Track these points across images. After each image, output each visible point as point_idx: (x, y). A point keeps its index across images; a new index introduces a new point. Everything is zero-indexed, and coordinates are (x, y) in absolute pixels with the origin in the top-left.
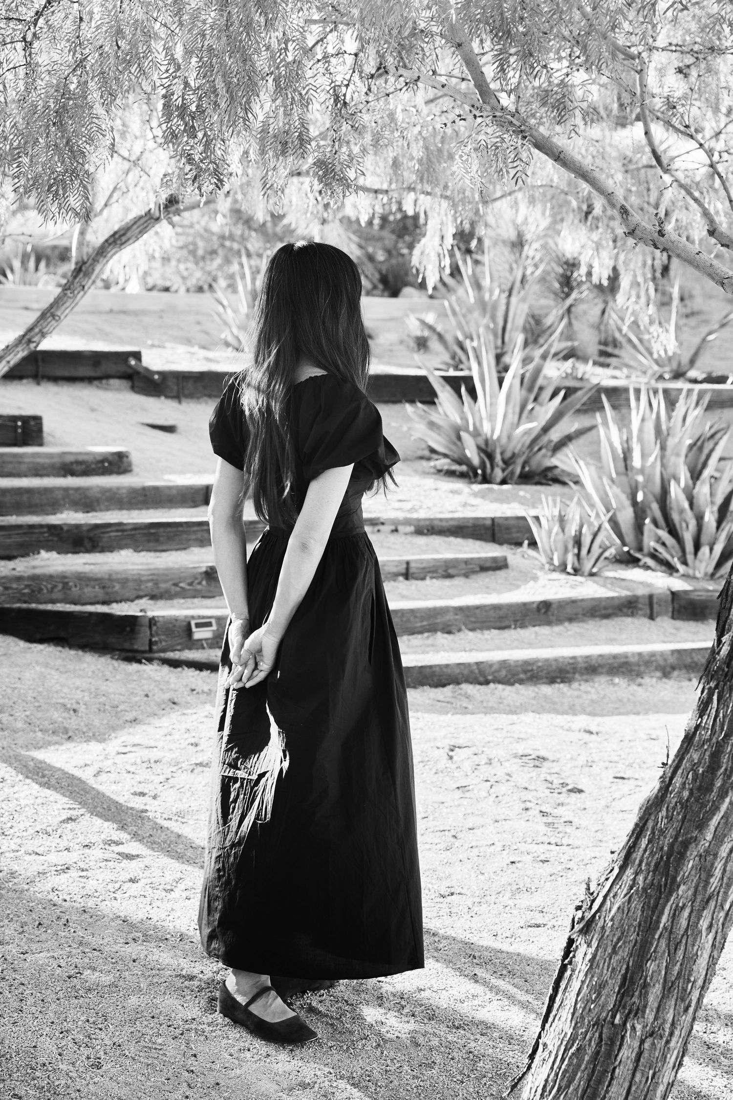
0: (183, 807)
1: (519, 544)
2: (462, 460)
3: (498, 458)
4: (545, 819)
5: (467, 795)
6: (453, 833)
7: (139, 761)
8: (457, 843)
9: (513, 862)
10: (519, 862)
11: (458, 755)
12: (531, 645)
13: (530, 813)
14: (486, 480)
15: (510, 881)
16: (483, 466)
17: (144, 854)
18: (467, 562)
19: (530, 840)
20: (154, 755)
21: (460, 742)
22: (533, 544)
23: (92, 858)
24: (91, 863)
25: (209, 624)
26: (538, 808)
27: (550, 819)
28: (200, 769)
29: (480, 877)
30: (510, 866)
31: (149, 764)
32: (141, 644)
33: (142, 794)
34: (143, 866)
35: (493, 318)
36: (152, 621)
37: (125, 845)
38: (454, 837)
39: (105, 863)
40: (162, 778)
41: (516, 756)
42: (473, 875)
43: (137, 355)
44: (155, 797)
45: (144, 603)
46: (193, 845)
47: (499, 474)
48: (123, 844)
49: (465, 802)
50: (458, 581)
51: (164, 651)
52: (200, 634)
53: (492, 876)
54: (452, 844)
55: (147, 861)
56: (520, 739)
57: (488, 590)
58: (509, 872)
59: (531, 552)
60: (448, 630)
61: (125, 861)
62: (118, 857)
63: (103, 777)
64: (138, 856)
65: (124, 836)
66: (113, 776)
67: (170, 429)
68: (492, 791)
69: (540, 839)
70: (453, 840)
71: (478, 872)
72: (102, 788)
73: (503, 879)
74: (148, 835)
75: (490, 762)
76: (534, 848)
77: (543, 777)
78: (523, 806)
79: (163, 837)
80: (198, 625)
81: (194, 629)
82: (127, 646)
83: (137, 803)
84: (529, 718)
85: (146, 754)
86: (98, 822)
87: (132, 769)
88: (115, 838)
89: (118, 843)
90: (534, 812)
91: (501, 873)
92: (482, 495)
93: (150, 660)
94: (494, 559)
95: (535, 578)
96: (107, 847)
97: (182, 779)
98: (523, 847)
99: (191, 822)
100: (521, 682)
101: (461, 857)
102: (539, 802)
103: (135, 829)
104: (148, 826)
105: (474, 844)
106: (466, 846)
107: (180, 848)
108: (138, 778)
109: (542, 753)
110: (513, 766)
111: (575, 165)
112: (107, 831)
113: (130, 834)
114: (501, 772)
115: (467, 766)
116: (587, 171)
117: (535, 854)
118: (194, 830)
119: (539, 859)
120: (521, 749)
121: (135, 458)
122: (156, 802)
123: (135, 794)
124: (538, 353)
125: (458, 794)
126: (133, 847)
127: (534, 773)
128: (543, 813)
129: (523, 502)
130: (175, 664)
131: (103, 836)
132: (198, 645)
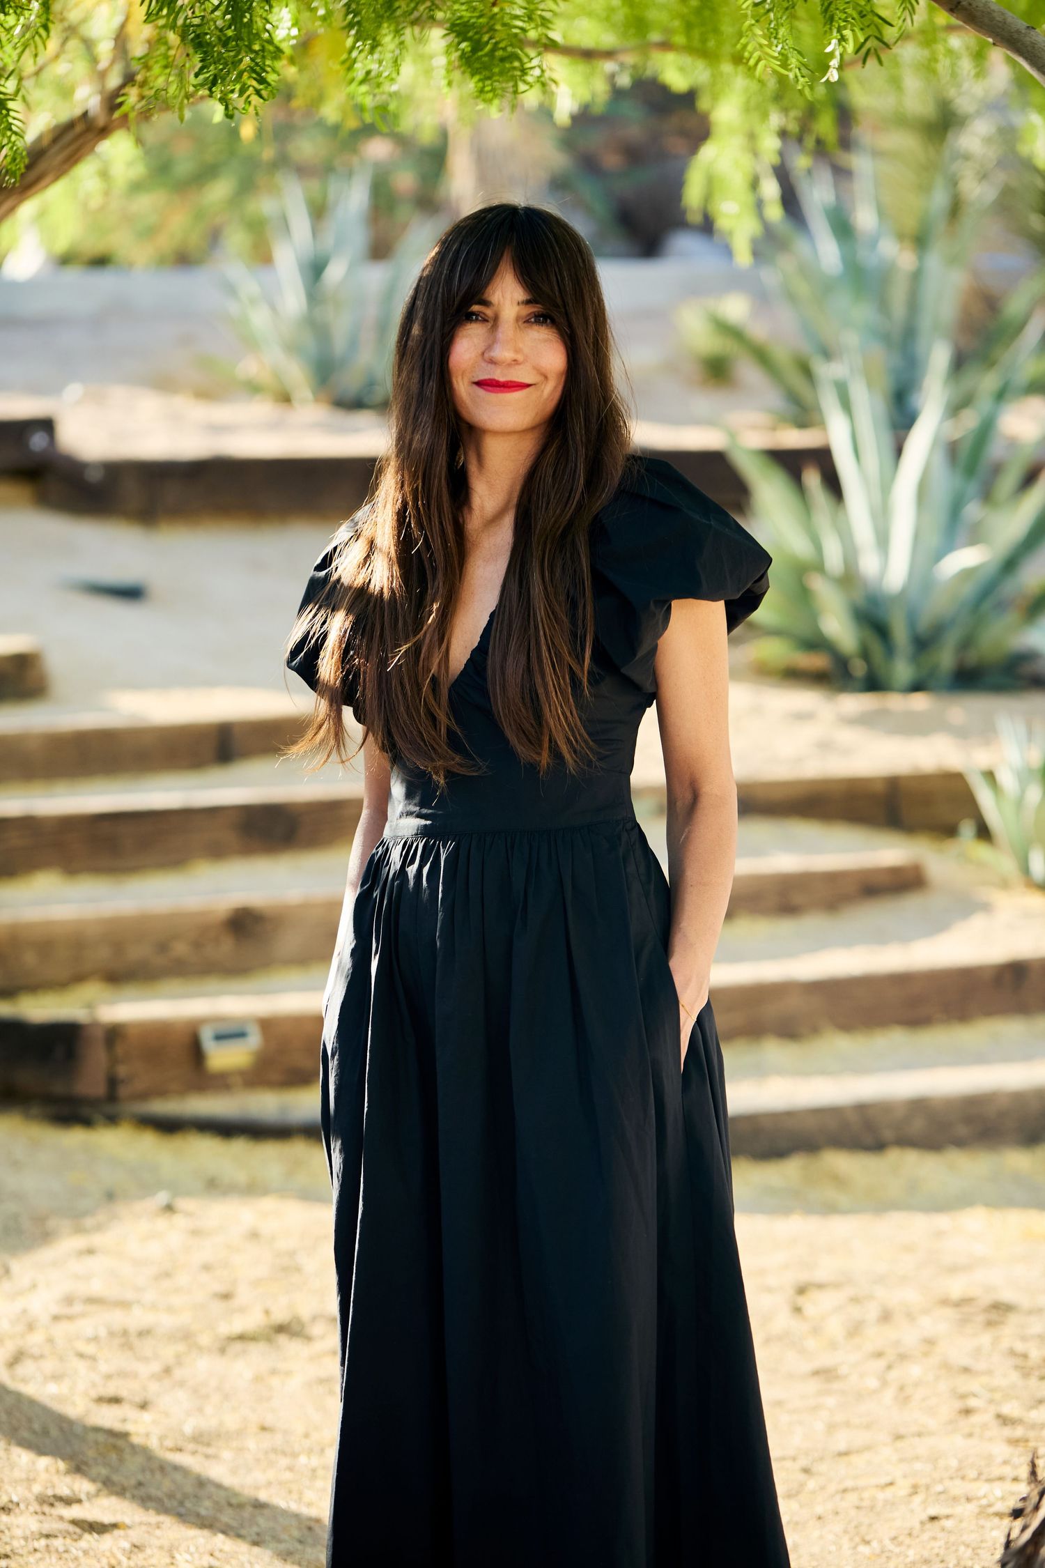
0: (208, 1421)
1: (949, 831)
2: (816, 643)
3: (901, 634)
4: (1008, 1432)
5: (836, 1386)
6: (803, 1462)
7: (103, 1333)
8: (812, 1484)
9: (933, 1519)
10: (948, 1517)
11: (816, 1305)
12: (980, 1059)
13: (975, 1419)
14: (874, 684)
15: (926, 1554)
16: (865, 654)
17: (127, 1521)
18: (832, 878)
19: (972, 1474)
20: (137, 1318)
21: (820, 1275)
22: (984, 832)
23: (19, 1532)
24: (15, 1544)
25: (240, 1035)
26: (993, 1410)
27: (1019, 1432)
28: (238, 1346)
29: (863, 1549)
30: (929, 1526)
31: (126, 1340)
32: (90, 1082)
33: (116, 1400)
34: (127, 1545)
35: (883, 305)
36: (114, 1033)
37: (86, 1504)
38: (806, 1471)
39: (43, 1542)
40: (156, 1367)
41: (945, 1302)
42: (846, 1544)
43: (47, 425)
44: (144, 1406)
45: (92, 991)
46: (234, 1501)
47: (902, 670)
48: (79, 1501)
49: (831, 1401)
50: (813, 923)
51: (145, 1096)
52: (222, 1057)
53: (890, 1546)
54: (802, 1485)
55: (135, 1535)
56: (953, 1270)
57: (881, 938)
58: (925, 1536)
59: (981, 851)
60: (789, 1031)
61: (87, 1536)
62: (72, 1528)
63: (26, 1368)
64: (115, 1526)
65: (83, 1486)
66: (49, 1365)
67: (130, 593)
68: (893, 1375)
69: (997, 1472)
70: (802, 1477)
71: (857, 1539)
72: (29, 1390)
73: (911, 1553)
74: (133, 1482)
75: (886, 1317)
76: (982, 1489)
77: (1005, 1344)
78: (959, 1405)
79: (167, 1485)
80: (220, 1037)
81: (209, 1044)
82: (58, 1088)
83: (107, 1417)
84: (975, 1220)
85: (117, 1318)
86: (24, 1457)
87: (90, 1349)
88: (64, 1491)
89: (68, 1501)
90: (984, 1417)
91: (908, 1541)
92: (864, 721)
93: (112, 1120)
94: (895, 871)
95: (986, 907)
96: (46, 1509)
97: (203, 1366)
98: (958, 1488)
99: (226, 1455)
100: (961, 1143)
101: (819, 1510)
102: (998, 1396)
103: (104, 1471)
104: (133, 1464)
105: (849, 1483)
106: (832, 1488)
107: (205, 1508)
108: (104, 1367)
109: (1007, 1296)
110: (938, 1323)
111: (992, 19)
112: (43, 1476)
113: (93, 1480)
114: (909, 1336)
115: (835, 1327)
116: (1018, 32)
117: (984, 1502)
118: (234, 1471)
119: (991, 1510)
120: (957, 1287)
121: (57, 664)
122: (147, 1417)
123: (100, 1400)
124: (988, 382)
125: (813, 1386)
126: (105, 1508)
127: (985, 1339)
128: (1004, 1420)
129: (961, 734)
130: (169, 1126)
131: (37, 1488)
132: (220, 1082)
